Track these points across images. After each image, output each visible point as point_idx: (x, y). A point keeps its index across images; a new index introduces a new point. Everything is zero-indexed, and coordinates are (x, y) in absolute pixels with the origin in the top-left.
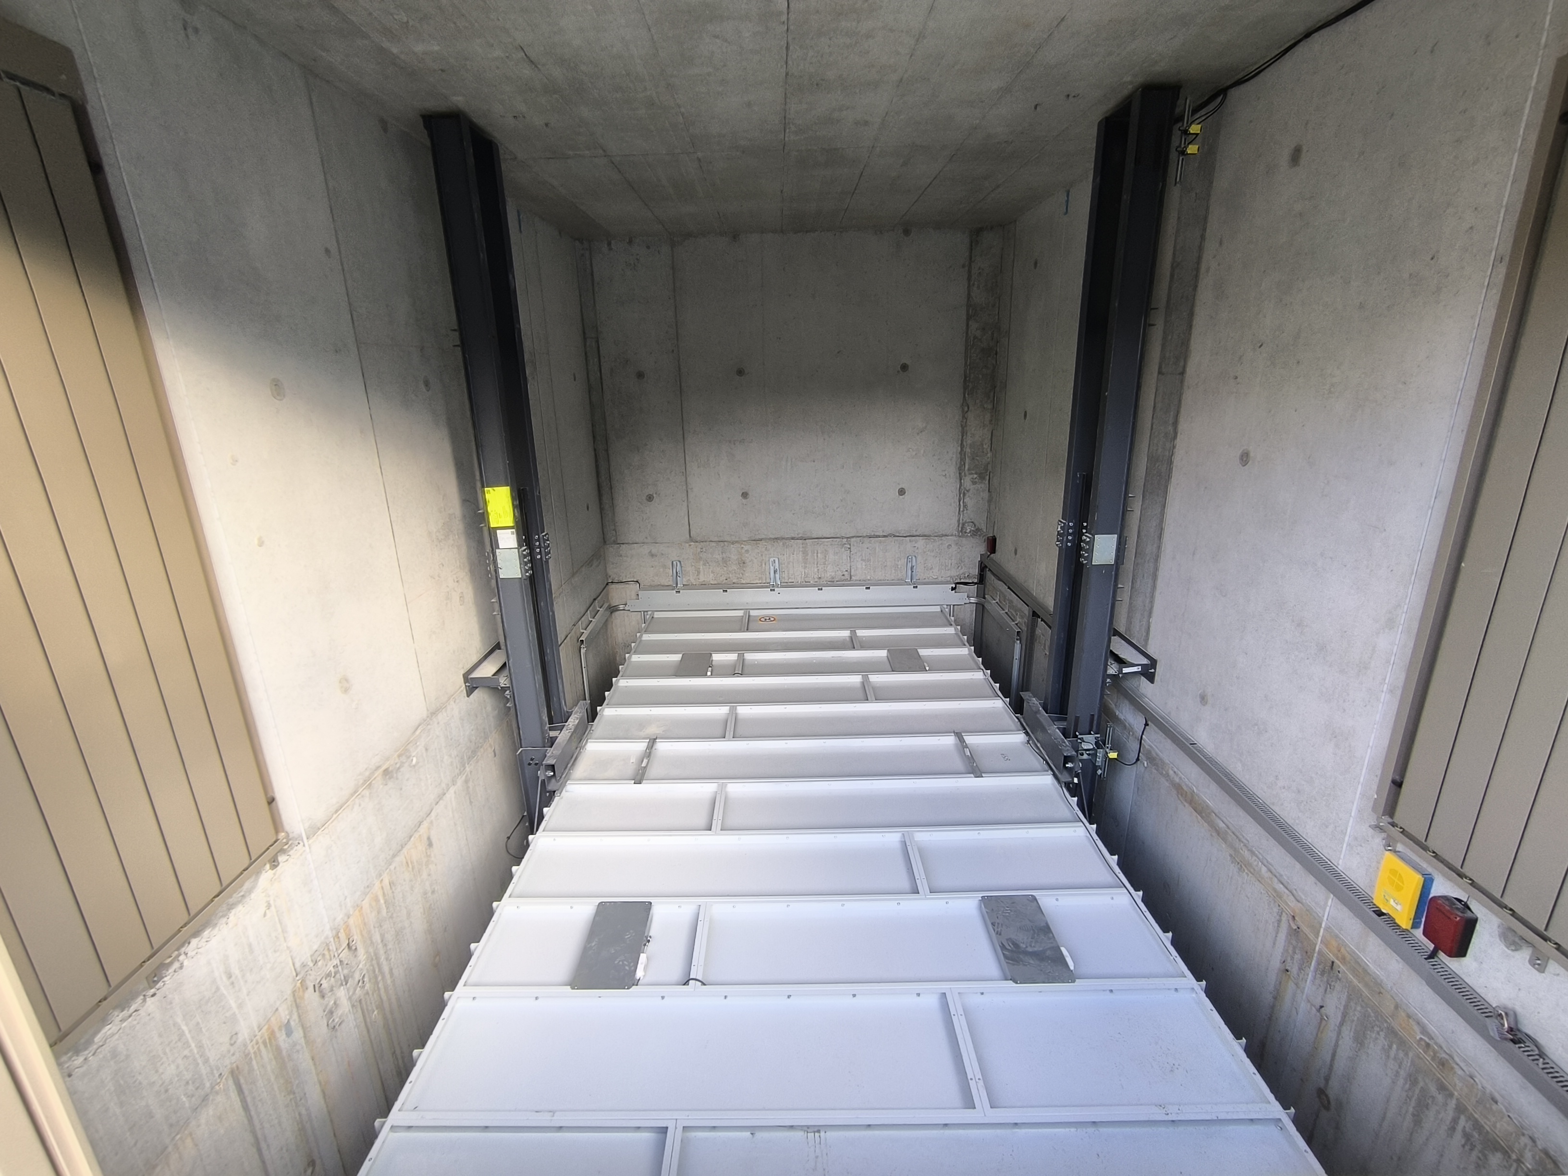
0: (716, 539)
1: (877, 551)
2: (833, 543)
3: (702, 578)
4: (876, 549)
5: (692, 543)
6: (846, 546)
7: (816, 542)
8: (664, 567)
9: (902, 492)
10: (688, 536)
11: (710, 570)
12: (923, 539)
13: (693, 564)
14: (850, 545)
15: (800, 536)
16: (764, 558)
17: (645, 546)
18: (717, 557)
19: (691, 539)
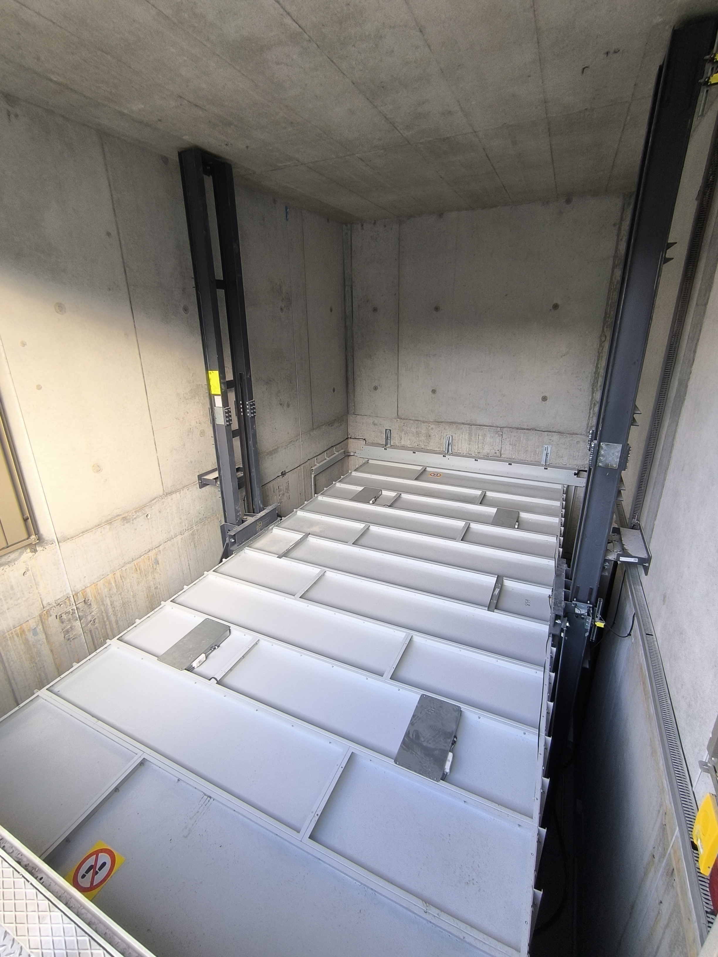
0: (413, 419)
1: (522, 439)
2: (490, 430)
3: (403, 443)
4: (521, 438)
5: (399, 420)
6: (499, 433)
7: (478, 427)
8: (381, 432)
9: (544, 399)
10: (396, 414)
11: (409, 438)
12: (557, 435)
13: (398, 433)
14: (502, 433)
15: (468, 422)
16: (443, 435)
17: (371, 418)
18: (413, 430)
19: (398, 417)
